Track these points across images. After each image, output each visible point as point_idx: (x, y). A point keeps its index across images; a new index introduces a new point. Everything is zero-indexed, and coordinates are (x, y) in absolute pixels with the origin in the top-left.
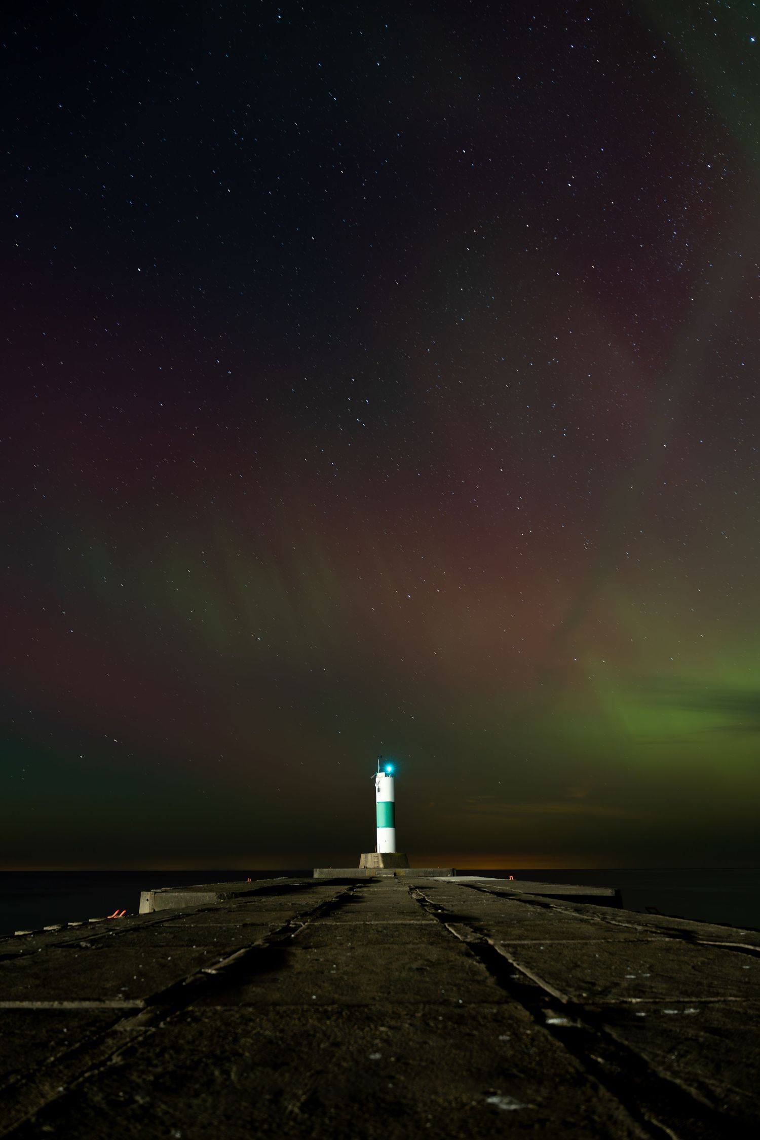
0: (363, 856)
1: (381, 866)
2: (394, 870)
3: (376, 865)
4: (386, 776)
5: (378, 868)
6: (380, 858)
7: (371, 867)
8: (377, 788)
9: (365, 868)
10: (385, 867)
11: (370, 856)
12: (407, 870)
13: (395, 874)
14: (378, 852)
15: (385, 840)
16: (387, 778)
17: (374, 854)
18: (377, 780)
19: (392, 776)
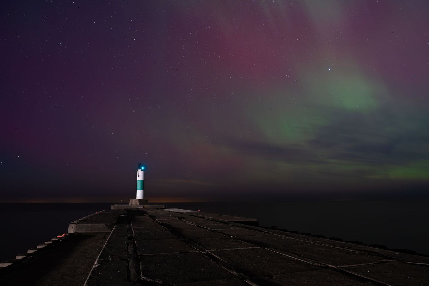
0: (131, 200)
1: (138, 204)
2: (143, 205)
3: (136, 204)
4: (141, 171)
5: (137, 205)
6: (138, 201)
7: (134, 204)
8: (138, 175)
9: (132, 205)
10: (139, 205)
11: (134, 200)
12: (148, 205)
13: (144, 207)
14: (137, 199)
15: (139, 194)
16: (142, 171)
17: (135, 200)
18: (138, 172)
19: (144, 171)
